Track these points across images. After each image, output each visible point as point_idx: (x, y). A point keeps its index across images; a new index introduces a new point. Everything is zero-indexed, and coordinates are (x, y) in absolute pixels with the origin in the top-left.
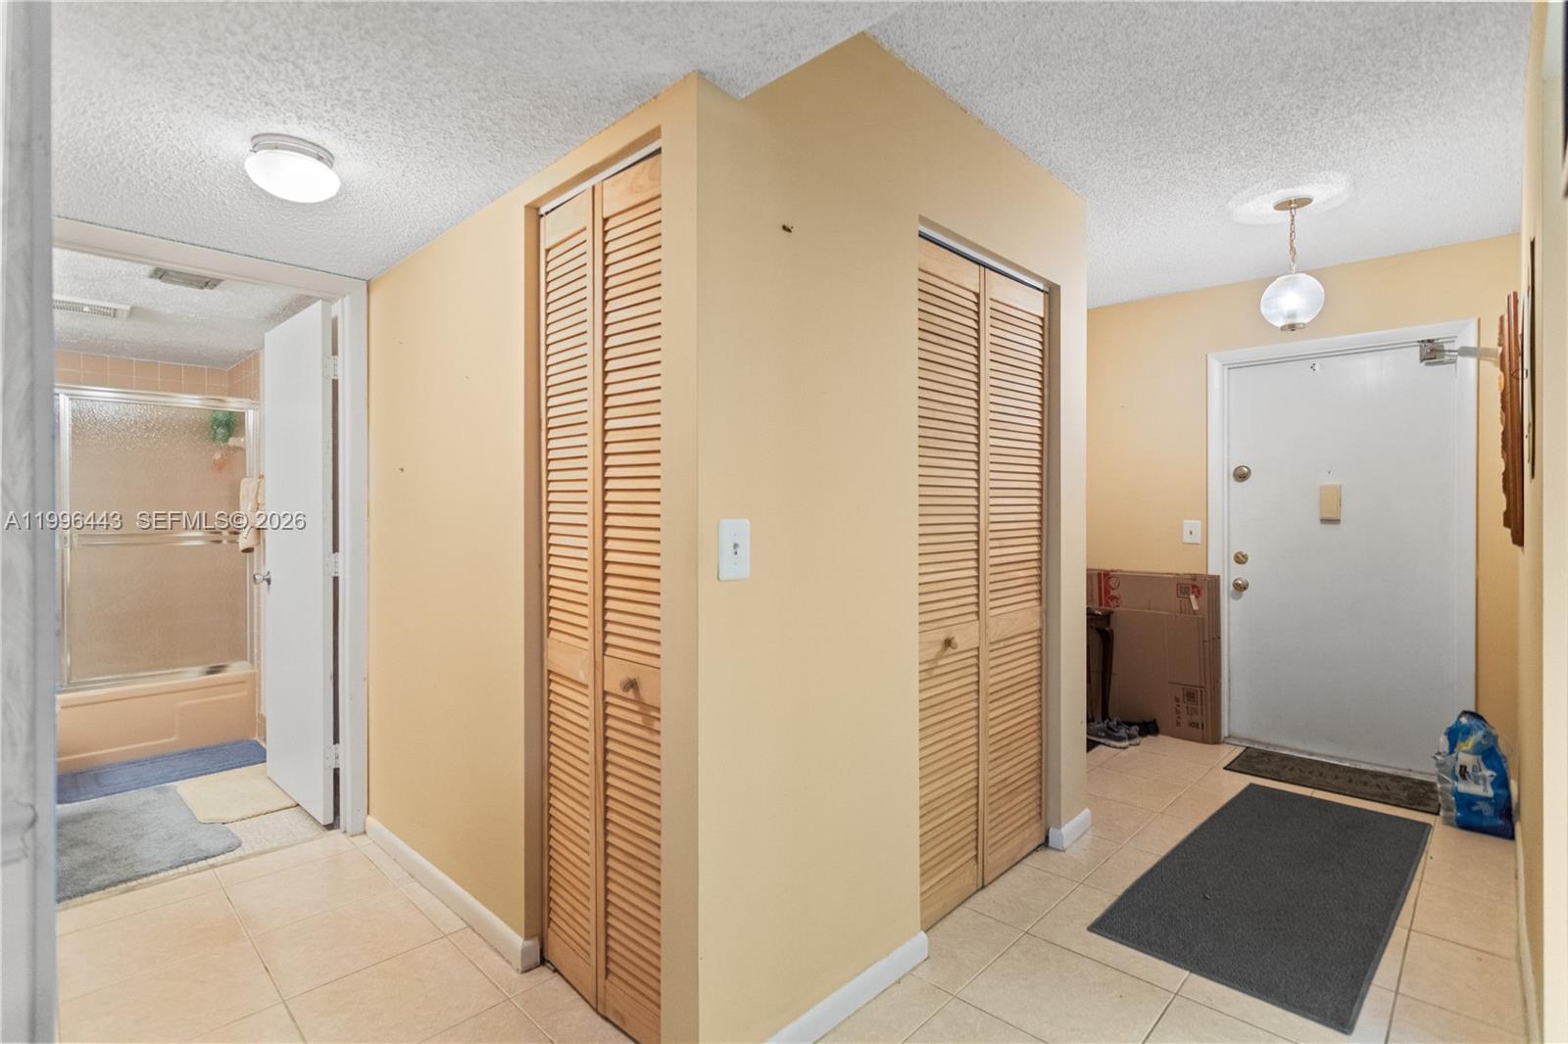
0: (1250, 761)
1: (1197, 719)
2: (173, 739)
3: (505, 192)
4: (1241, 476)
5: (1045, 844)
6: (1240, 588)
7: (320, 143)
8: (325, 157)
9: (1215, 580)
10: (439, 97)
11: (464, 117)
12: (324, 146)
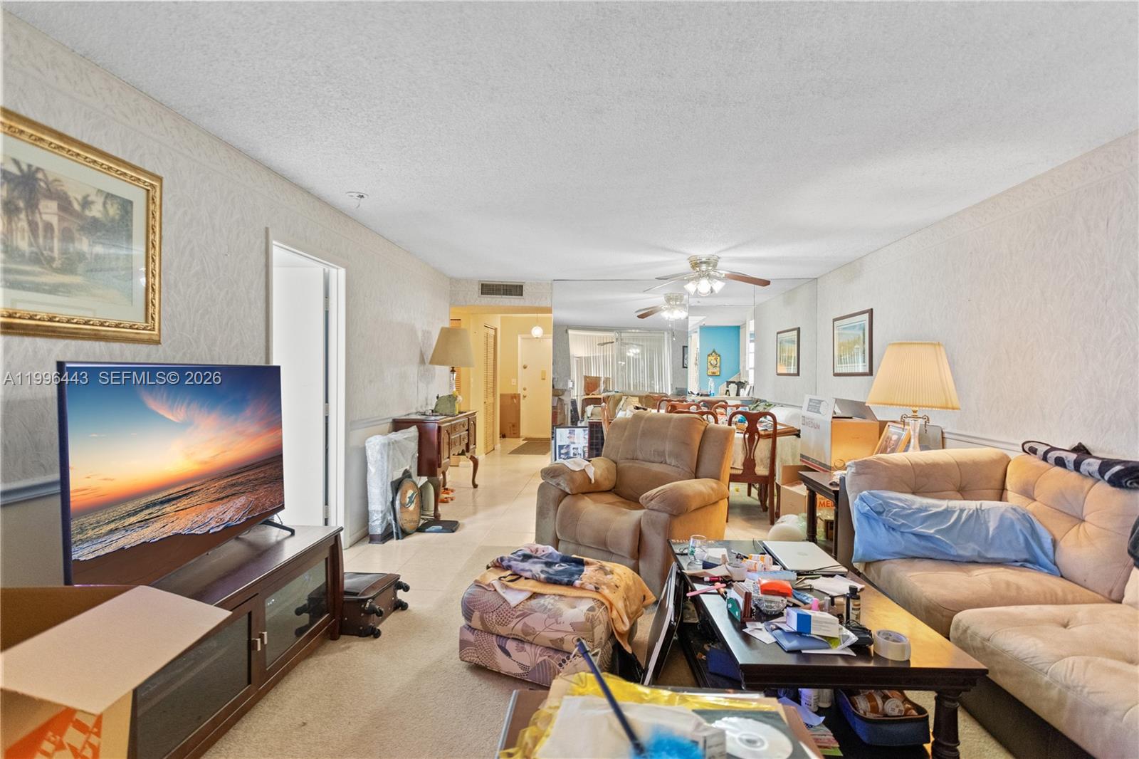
0: (526, 439)
1: (515, 432)
4: (525, 367)
5: (494, 449)
6: (525, 397)
9: (519, 395)
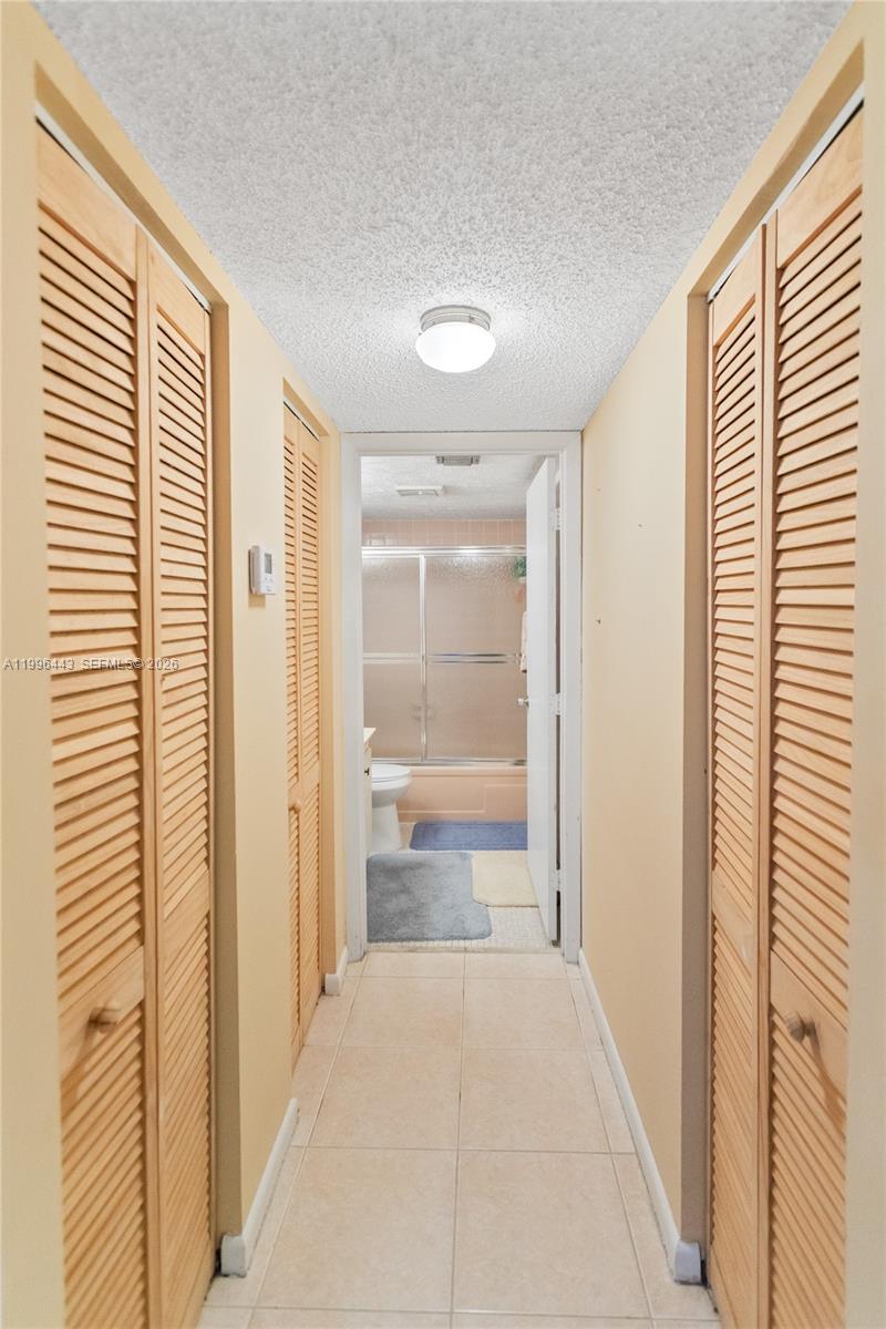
2: (482, 811)
3: (670, 288)
7: (469, 304)
8: (475, 316)
10: (540, 187)
11: (580, 201)
12: (473, 306)
